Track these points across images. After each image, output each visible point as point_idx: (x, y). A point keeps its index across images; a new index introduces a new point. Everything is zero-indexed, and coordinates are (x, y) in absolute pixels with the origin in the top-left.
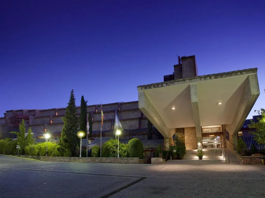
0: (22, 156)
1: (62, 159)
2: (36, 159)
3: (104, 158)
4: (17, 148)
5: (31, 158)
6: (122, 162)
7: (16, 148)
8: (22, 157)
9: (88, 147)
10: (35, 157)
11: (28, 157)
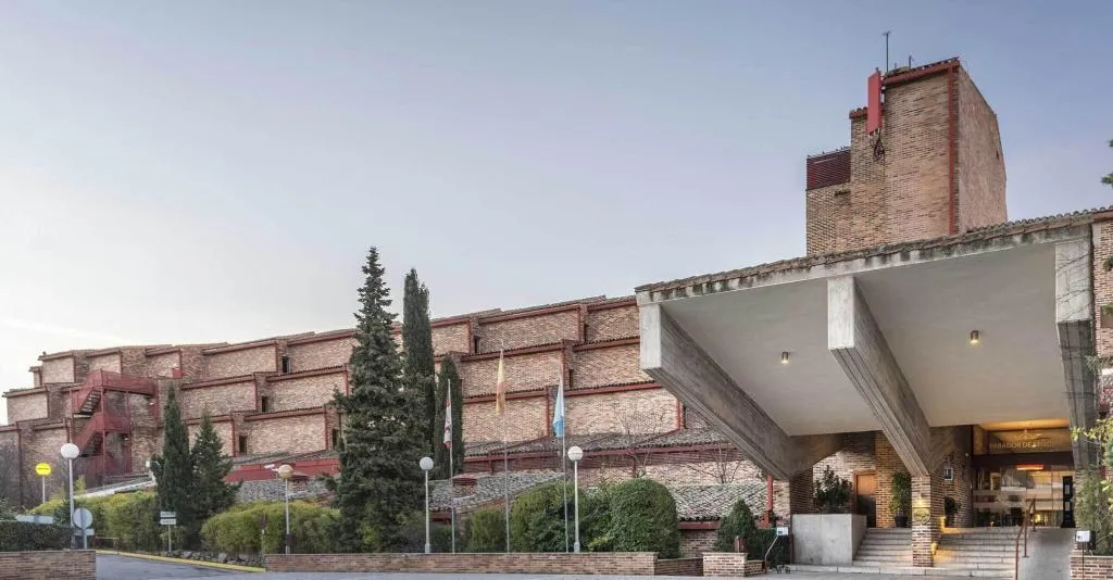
0: (188, 553)
1: (354, 564)
2: (247, 565)
3: (524, 556)
4: (162, 522)
5: (225, 562)
6: (591, 569)
7: (160, 525)
8: (189, 558)
9: (455, 515)
10: (241, 556)
11: (214, 559)
